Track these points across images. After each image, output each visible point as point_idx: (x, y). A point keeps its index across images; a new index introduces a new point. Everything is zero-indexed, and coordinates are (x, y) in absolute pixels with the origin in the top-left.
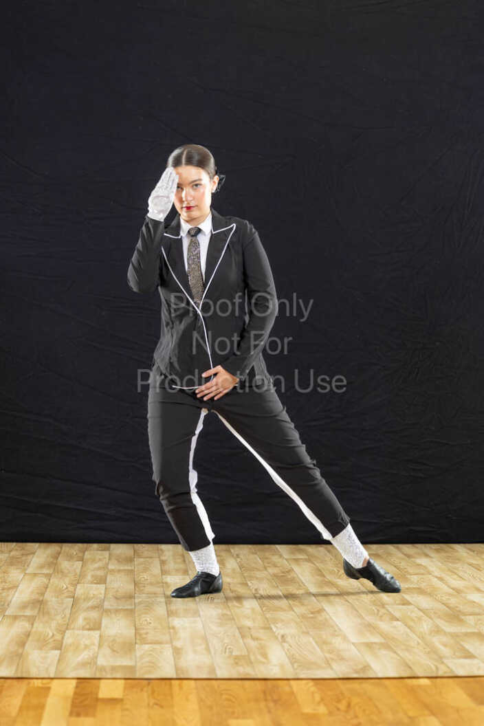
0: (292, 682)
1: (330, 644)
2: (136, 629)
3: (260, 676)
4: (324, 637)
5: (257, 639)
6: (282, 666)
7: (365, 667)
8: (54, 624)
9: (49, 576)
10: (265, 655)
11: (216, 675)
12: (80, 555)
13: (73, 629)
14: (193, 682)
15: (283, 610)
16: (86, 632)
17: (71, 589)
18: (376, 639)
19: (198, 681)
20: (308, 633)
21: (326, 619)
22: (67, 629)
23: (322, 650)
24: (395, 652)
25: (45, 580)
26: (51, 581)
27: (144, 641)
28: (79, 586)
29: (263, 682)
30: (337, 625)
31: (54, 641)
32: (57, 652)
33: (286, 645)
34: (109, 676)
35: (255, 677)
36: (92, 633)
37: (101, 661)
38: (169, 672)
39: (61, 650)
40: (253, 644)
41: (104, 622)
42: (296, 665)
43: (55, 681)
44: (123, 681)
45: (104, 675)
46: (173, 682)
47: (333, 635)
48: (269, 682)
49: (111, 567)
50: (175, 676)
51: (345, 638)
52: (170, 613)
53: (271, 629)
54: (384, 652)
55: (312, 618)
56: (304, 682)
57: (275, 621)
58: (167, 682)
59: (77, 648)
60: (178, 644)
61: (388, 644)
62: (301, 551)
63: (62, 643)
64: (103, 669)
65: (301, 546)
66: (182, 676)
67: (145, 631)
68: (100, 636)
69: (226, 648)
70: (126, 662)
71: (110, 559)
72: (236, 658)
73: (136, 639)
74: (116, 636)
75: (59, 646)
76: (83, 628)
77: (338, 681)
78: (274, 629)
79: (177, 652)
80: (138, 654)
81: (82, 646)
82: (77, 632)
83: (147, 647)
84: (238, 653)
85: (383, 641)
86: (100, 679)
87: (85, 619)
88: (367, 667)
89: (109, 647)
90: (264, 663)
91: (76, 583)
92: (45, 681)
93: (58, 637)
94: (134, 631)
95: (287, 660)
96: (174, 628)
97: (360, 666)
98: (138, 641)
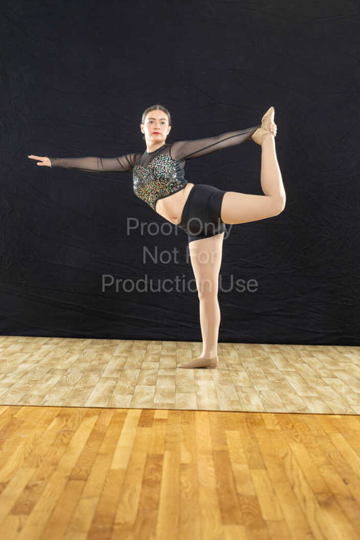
0: (262, 414)
1: (287, 396)
2: (176, 385)
3: (244, 411)
4: (284, 393)
5: (245, 392)
6: (258, 406)
7: (305, 408)
8: (129, 382)
9: (126, 358)
10: (249, 401)
11: (220, 409)
12: (145, 346)
13: (140, 385)
14: (207, 412)
15: (262, 378)
16: (148, 386)
17: (139, 364)
18: (314, 395)
19: (210, 412)
20: (274, 390)
21: (286, 384)
22: (137, 384)
23: (282, 399)
24: (323, 401)
25: (124, 360)
26: (128, 360)
27: (180, 392)
28: (144, 363)
29: (246, 413)
30: (292, 387)
31: (130, 390)
32: (132, 396)
33: (261, 396)
34: (160, 408)
35: (242, 411)
36: (151, 387)
37: (156, 401)
38: (194, 407)
39: (133, 394)
40: (243, 395)
41: (158, 381)
42: (265, 406)
43: (130, 410)
44: (167, 411)
45: (157, 407)
46: (196, 412)
47: (289, 392)
48: (249, 414)
49: (162, 353)
50: (197, 409)
51: (296, 393)
52: (196, 378)
53: (253, 387)
54: (317, 401)
55: (278, 383)
56: (269, 414)
57: (256, 384)
58: (193, 412)
59: (142, 394)
60: (199, 393)
61: (321, 397)
62: (276, 348)
63: (134, 392)
64: (157, 405)
65: (276, 345)
66: (201, 409)
67: (180, 387)
68: (156, 389)
69: (227, 396)
70: (170, 401)
71: (162, 349)
72: (233, 401)
73: (176, 390)
74: (164, 389)
75: (132, 393)
76: (146, 384)
77: (289, 415)
78: (255, 388)
79: (199, 397)
80: (177, 398)
81: (146, 393)
82: (142, 386)
83: (182, 395)
84: (234, 399)
85: (318, 396)
86: (155, 409)
87: (147, 380)
88: (306, 408)
89: (161, 394)
90: (248, 404)
91: (142, 361)
92: (124, 410)
93: (132, 388)
94: (174, 387)
95: (261, 403)
96: (198, 385)
97: (302, 408)
98: (177, 392)
